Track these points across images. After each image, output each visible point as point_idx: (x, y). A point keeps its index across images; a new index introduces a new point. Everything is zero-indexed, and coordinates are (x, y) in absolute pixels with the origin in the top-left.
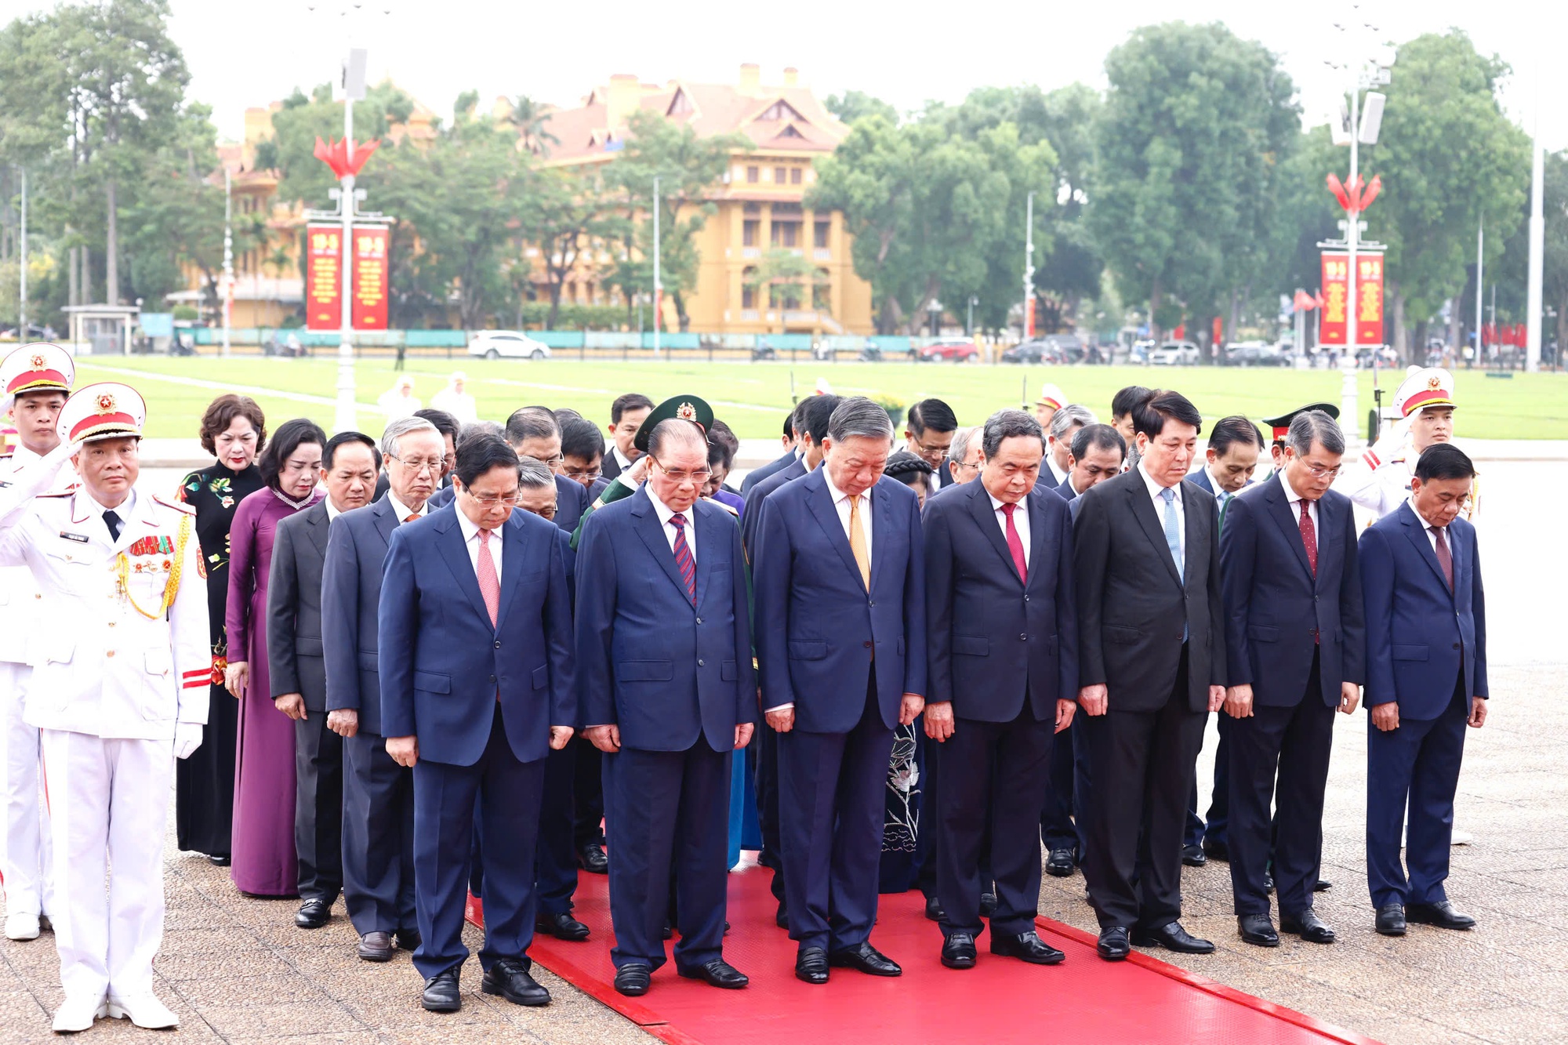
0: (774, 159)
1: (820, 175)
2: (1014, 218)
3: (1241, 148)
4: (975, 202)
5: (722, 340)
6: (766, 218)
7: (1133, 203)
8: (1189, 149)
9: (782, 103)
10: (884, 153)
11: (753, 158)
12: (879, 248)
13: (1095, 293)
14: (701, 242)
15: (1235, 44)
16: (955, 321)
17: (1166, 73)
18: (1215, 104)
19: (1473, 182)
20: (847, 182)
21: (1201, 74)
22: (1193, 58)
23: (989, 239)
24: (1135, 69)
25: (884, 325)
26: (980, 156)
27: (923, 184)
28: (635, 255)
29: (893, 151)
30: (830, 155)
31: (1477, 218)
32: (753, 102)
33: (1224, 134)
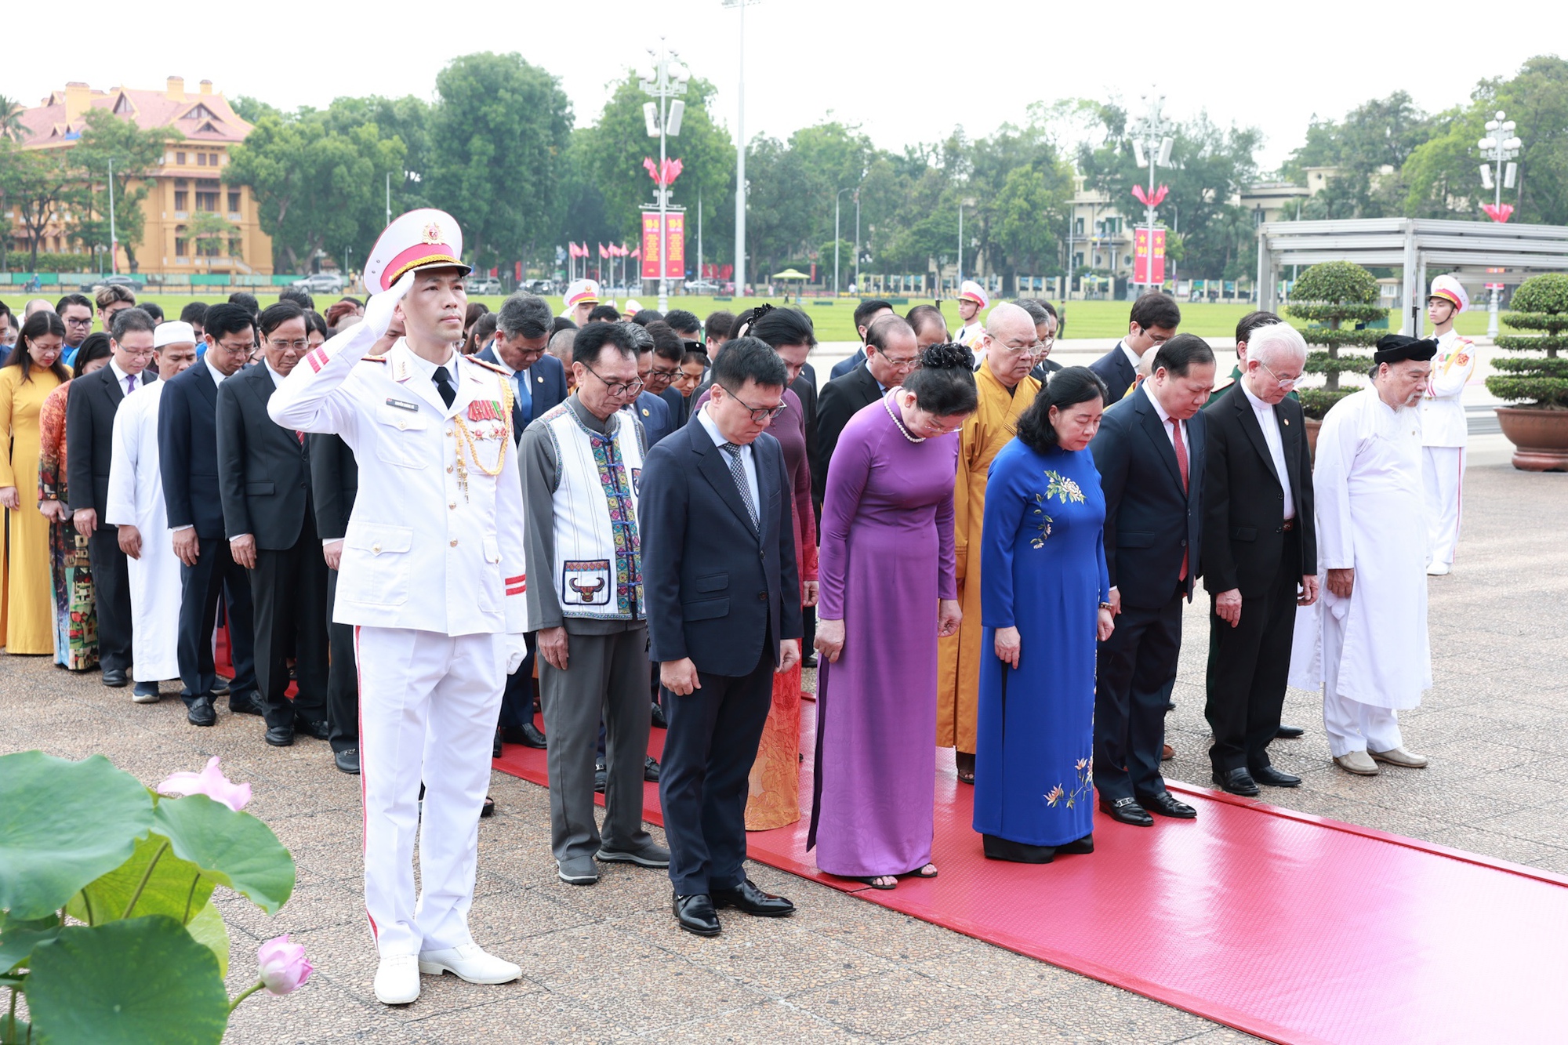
0: (197, 147)
1: (232, 159)
2: (377, 193)
3: (536, 143)
4: (349, 179)
5: (164, 279)
6: (192, 190)
7: (461, 181)
8: (499, 143)
9: (201, 106)
10: (282, 143)
11: (181, 146)
12: (279, 213)
14: (146, 207)
15: (529, 70)
16: (334, 264)
17: (482, 90)
18: (517, 112)
19: (694, 168)
20: (254, 164)
21: (507, 90)
22: (501, 79)
23: (360, 206)
24: (460, 86)
26: (351, 147)
27: (310, 166)
28: (95, 216)
29: (287, 141)
30: (240, 145)
31: (697, 193)
32: (179, 105)
33: (523, 133)
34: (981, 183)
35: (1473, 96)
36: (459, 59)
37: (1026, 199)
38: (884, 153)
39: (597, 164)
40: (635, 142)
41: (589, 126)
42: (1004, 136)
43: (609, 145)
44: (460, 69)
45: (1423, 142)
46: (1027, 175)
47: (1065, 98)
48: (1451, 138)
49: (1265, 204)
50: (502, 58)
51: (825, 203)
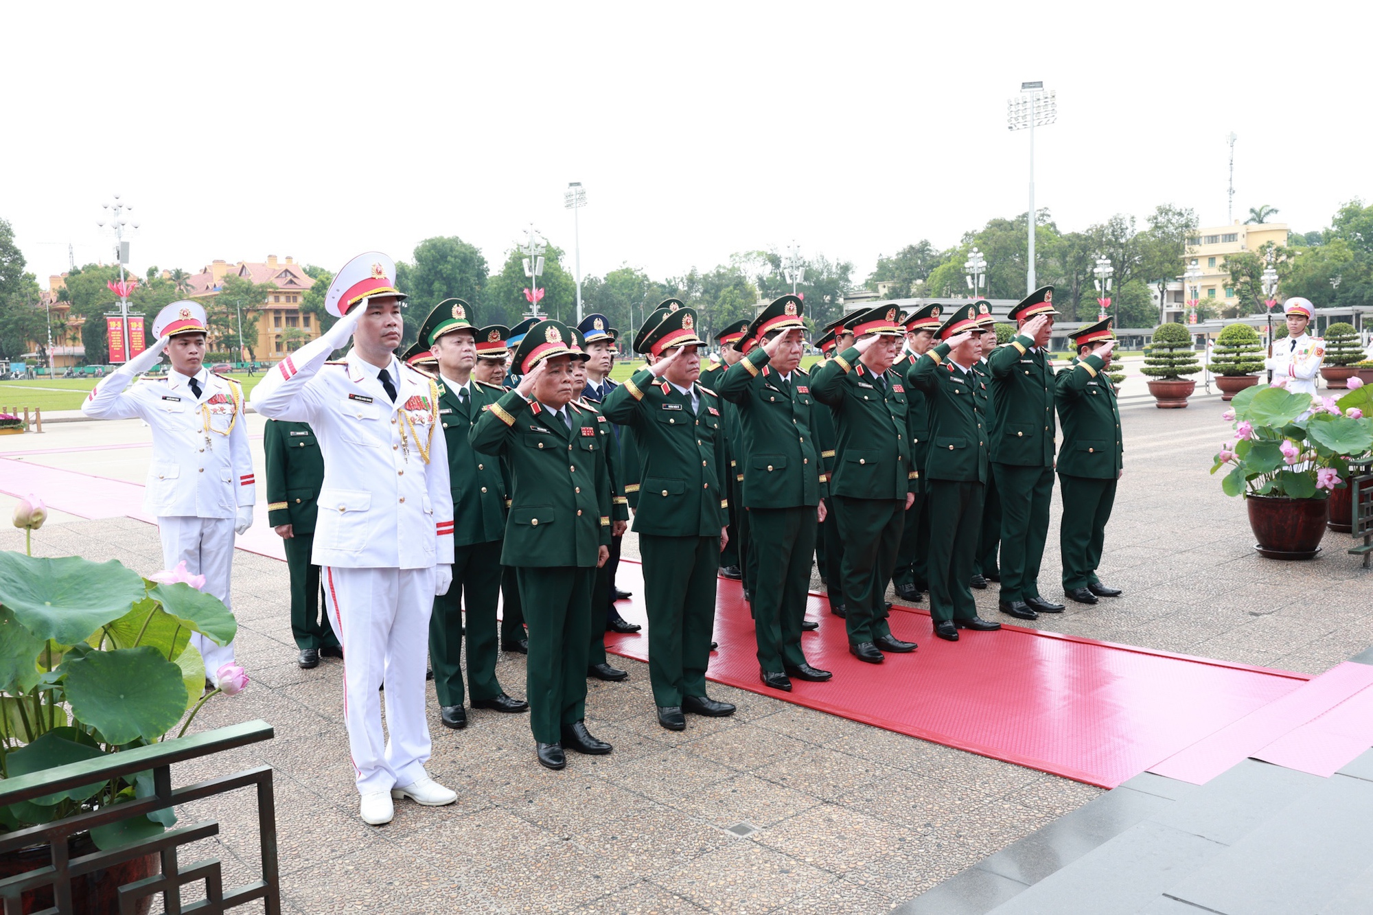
0: (285, 293)
1: (305, 299)
3: (468, 284)
6: (283, 316)
8: (449, 285)
9: (287, 271)
11: (276, 292)
14: (259, 326)
15: (463, 245)
17: (439, 257)
18: (458, 268)
19: (554, 294)
20: (316, 301)
21: (452, 256)
22: (448, 251)
24: (427, 255)
28: (231, 332)
30: (308, 291)
31: (556, 307)
32: (275, 270)
33: (462, 279)
34: (707, 297)
35: (962, 241)
36: (426, 241)
37: (731, 305)
38: (655, 283)
39: (502, 294)
40: (519, 280)
41: (497, 274)
42: (718, 271)
43: (508, 284)
44: (426, 246)
45: (937, 266)
46: (731, 292)
47: (750, 251)
48: (951, 264)
50: (449, 240)
51: (624, 311)
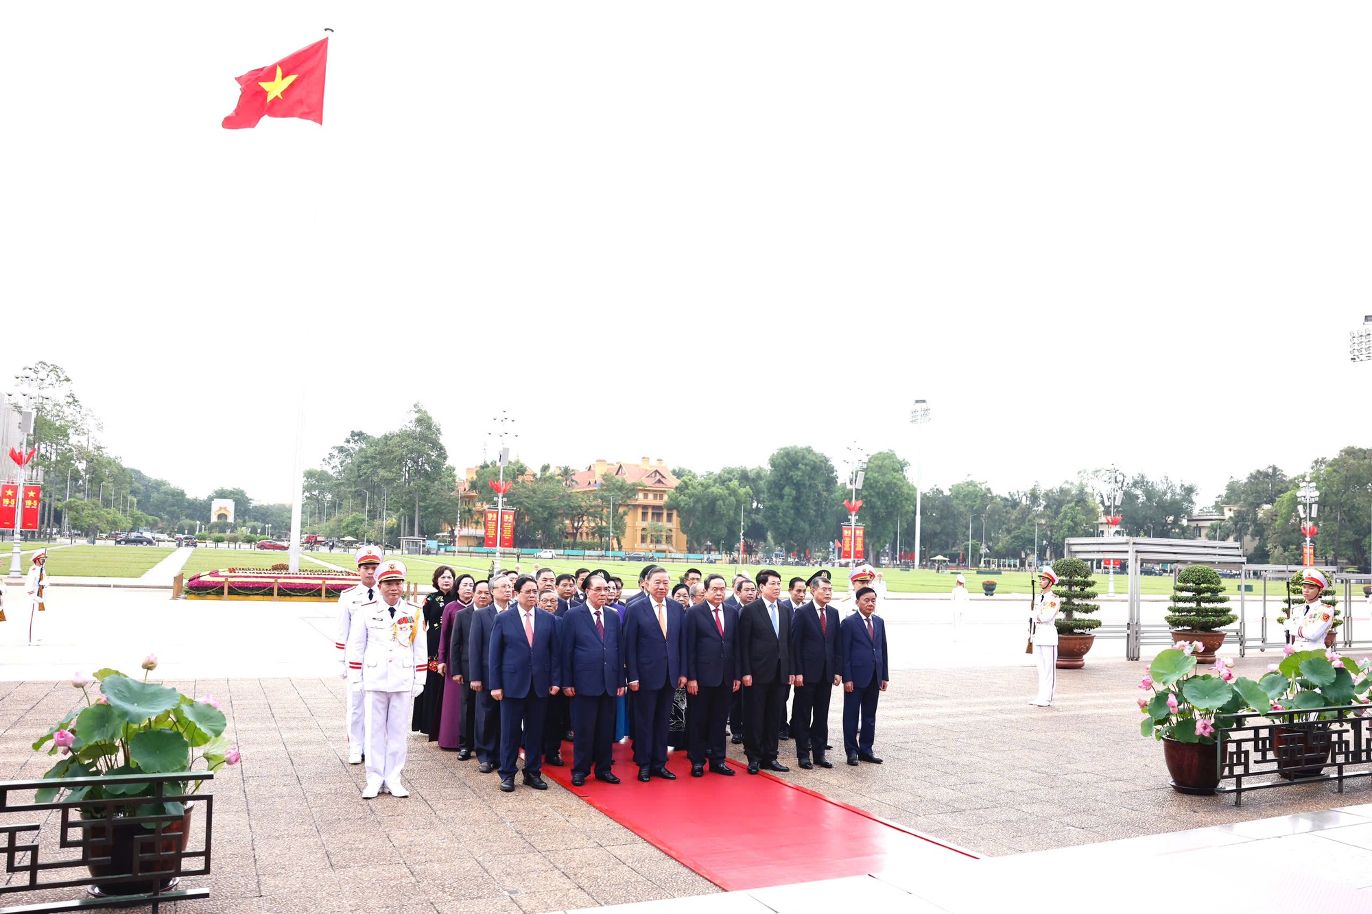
0: (653, 491)
1: (669, 496)
2: (737, 514)
3: (816, 490)
4: (723, 507)
6: (650, 511)
7: (779, 508)
8: (798, 490)
9: (656, 471)
10: (692, 489)
11: (646, 490)
12: (690, 522)
13: (765, 540)
14: (628, 519)
15: (815, 454)
16: (715, 549)
17: (791, 464)
18: (807, 475)
19: (896, 503)
20: (679, 499)
21: (803, 464)
22: (800, 458)
23: (728, 520)
24: (780, 462)
25: (691, 550)
26: (725, 491)
27: (705, 501)
29: (695, 489)
30: (673, 490)
31: (897, 515)
32: (646, 470)
33: (810, 485)
34: (1048, 512)
36: (781, 449)
37: (1071, 521)
38: (998, 496)
40: (866, 490)
41: (845, 481)
44: (781, 454)
45: (1285, 492)
46: (1072, 508)
47: (1098, 468)
49: (1200, 524)
50: (802, 449)
51: (964, 522)
